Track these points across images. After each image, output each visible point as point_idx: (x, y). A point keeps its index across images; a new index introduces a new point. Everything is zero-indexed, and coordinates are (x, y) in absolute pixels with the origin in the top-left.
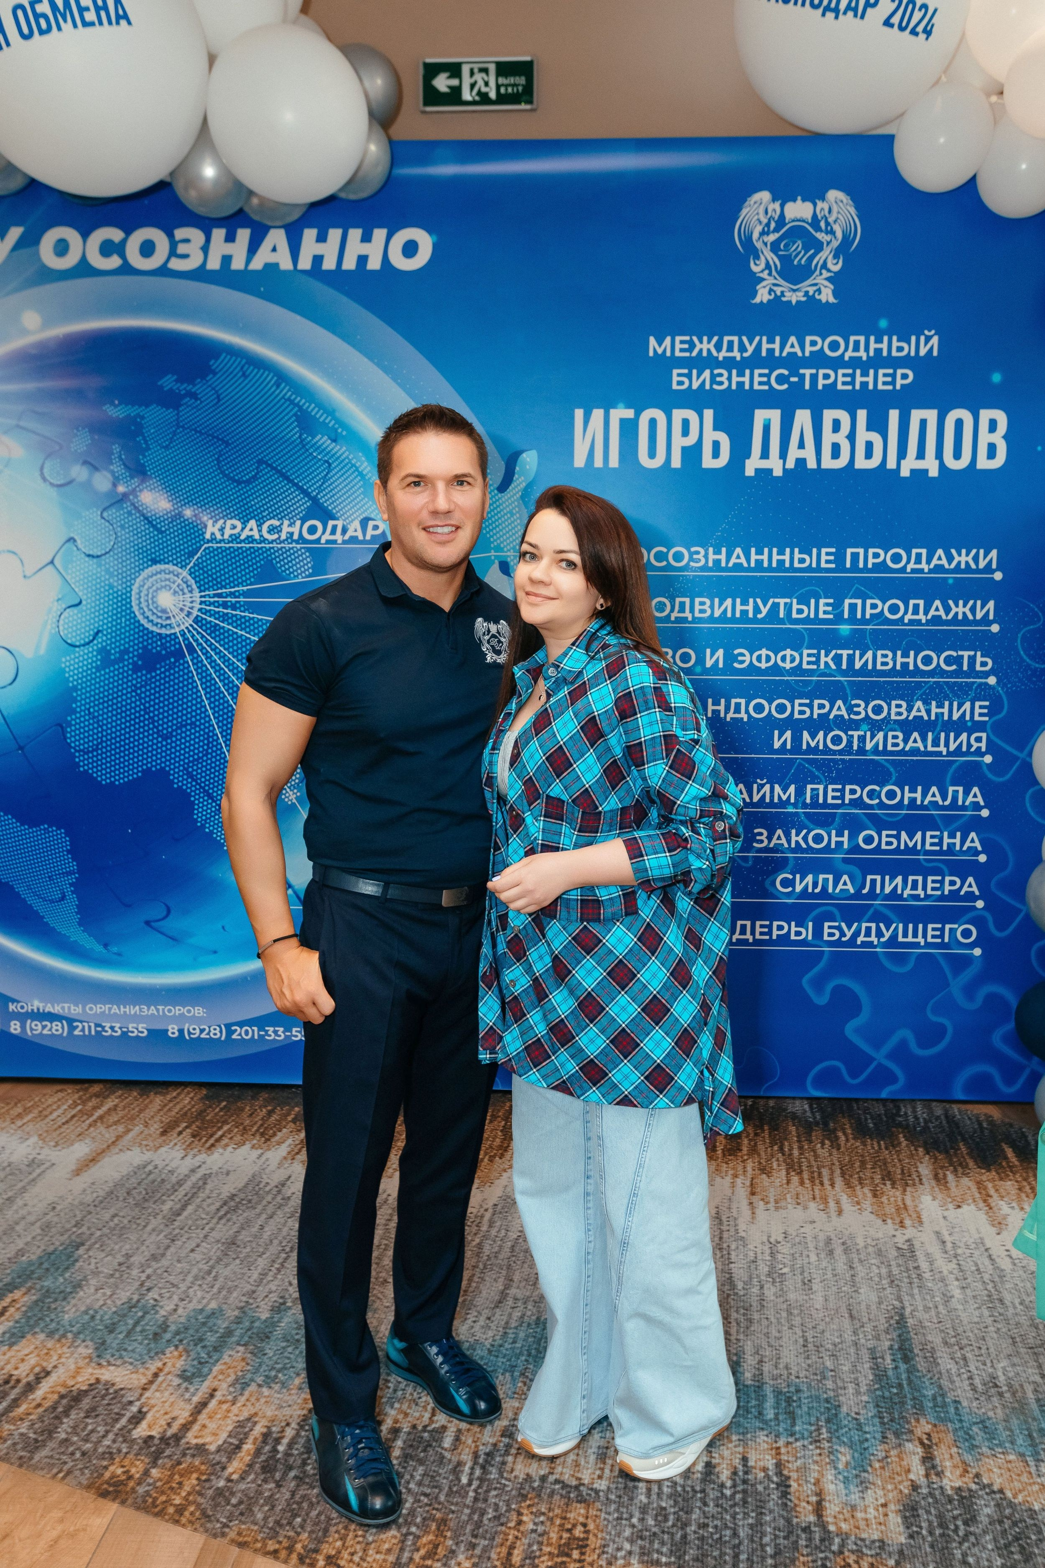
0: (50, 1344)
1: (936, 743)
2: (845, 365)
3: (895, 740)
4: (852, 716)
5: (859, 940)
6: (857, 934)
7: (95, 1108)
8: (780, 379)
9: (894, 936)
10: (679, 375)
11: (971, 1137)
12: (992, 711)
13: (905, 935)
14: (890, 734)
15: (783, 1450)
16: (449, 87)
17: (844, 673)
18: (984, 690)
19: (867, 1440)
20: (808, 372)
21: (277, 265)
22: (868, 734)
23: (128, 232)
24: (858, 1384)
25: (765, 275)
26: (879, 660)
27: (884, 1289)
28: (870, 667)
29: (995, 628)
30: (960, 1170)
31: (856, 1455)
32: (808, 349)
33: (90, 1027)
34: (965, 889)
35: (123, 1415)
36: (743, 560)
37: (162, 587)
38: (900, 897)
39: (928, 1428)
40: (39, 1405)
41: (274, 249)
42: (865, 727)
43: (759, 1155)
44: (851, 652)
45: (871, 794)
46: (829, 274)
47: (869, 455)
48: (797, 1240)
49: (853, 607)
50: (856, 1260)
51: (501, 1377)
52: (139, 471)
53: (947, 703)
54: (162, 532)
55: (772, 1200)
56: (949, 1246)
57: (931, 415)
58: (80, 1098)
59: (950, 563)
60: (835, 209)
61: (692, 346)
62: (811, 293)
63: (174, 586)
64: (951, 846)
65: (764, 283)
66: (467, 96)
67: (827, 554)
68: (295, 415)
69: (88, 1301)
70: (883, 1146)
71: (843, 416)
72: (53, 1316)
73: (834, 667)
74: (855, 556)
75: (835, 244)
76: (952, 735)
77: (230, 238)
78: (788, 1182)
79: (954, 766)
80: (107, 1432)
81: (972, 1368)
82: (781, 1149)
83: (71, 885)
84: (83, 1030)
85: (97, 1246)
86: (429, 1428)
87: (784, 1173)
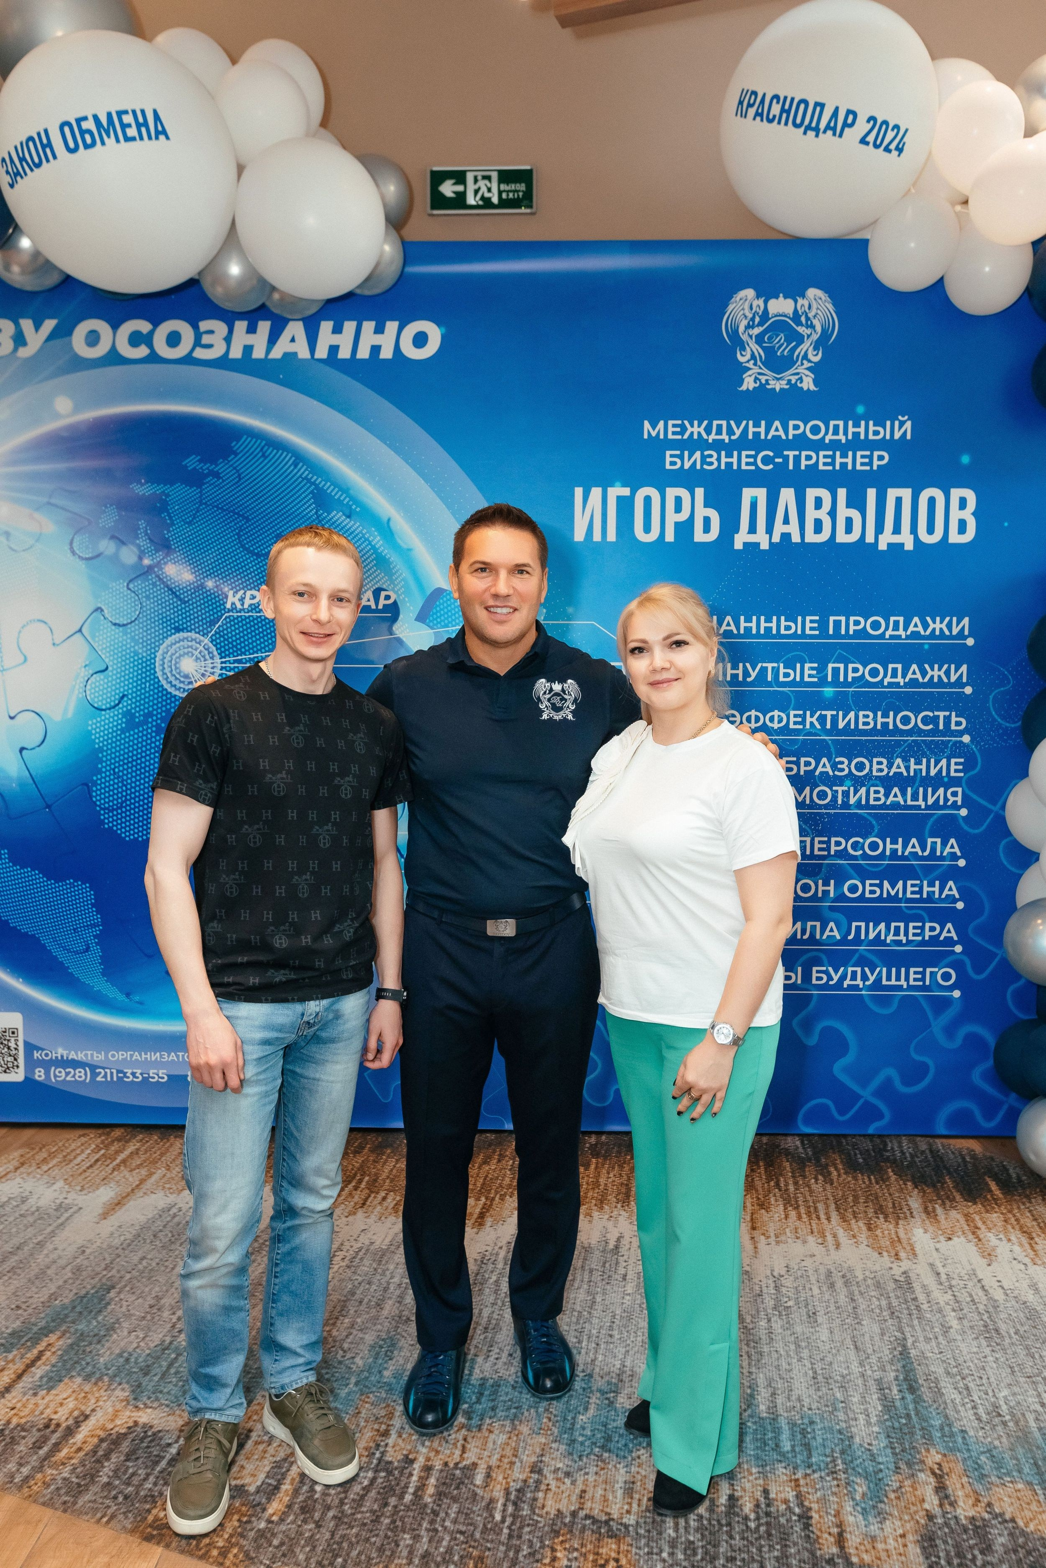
0: (87, 1388)
1: (915, 797)
2: (826, 447)
3: (877, 795)
4: (836, 773)
5: (846, 984)
6: (843, 977)
7: (117, 1152)
8: (766, 460)
9: (879, 980)
10: (671, 456)
11: (956, 1171)
12: (967, 767)
13: (889, 978)
14: (872, 789)
15: (802, 1482)
16: (454, 192)
17: (829, 733)
18: (959, 748)
19: (881, 1471)
20: (791, 454)
21: (296, 354)
22: (852, 789)
23: (156, 324)
24: (868, 1415)
25: (750, 365)
26: (861, 720)
27: (885, 1321)
28: (852, 727)
29: (968, 690)
30: (947, 1202)
31: (871, 1485)
32: (791, 432)
33: (112, 1073)
34: (945, 934)
35: (164, 1457)
36: (733, 628)
37: (185, 654)
38: (884, 943)
39: (938, 1458)
40: (80, 1449)
41: (293, 340)
42: (848, 783)
43: (757, 1191)
44: (834, 713)
45: (855, 846)
46: (810, 365)
47: (849, 530)
48: (799, 1273)
49: (836, 671)
50: (856, 1293)
51: (526, 1414)
52: (164, 546)
53: (924, 760)
54: (185, 602)
55: (772, 1235)
56: (943, 1277)
57: (906, 494)
58: (102, 1142)
59: (925, 630)
60: (814, 305)
61: (684, 429)
62: (793, 382)
63: (196, 653)
64: (931, 894)
65: (750, 372)
66: (471, 200)
67: (811, 621)
68: (312, 492)
69: (122, 1344)
70: (873, 1181)
71: (825, 494)
72: (88, 1359)
73: (818, 727)
74: (837, 624)
75: (815, 337)
76: (930, 790)
77: (252, 329)
78: (786, 1217)
79: (932, 820)
80: (148, 1475)
81: (975, 1398)
82: (777, 1185)
83: (95, 937)
84: (105, 1076)
85: (127, 1289)
86: (460, 1466)
87: (781, 1208)
